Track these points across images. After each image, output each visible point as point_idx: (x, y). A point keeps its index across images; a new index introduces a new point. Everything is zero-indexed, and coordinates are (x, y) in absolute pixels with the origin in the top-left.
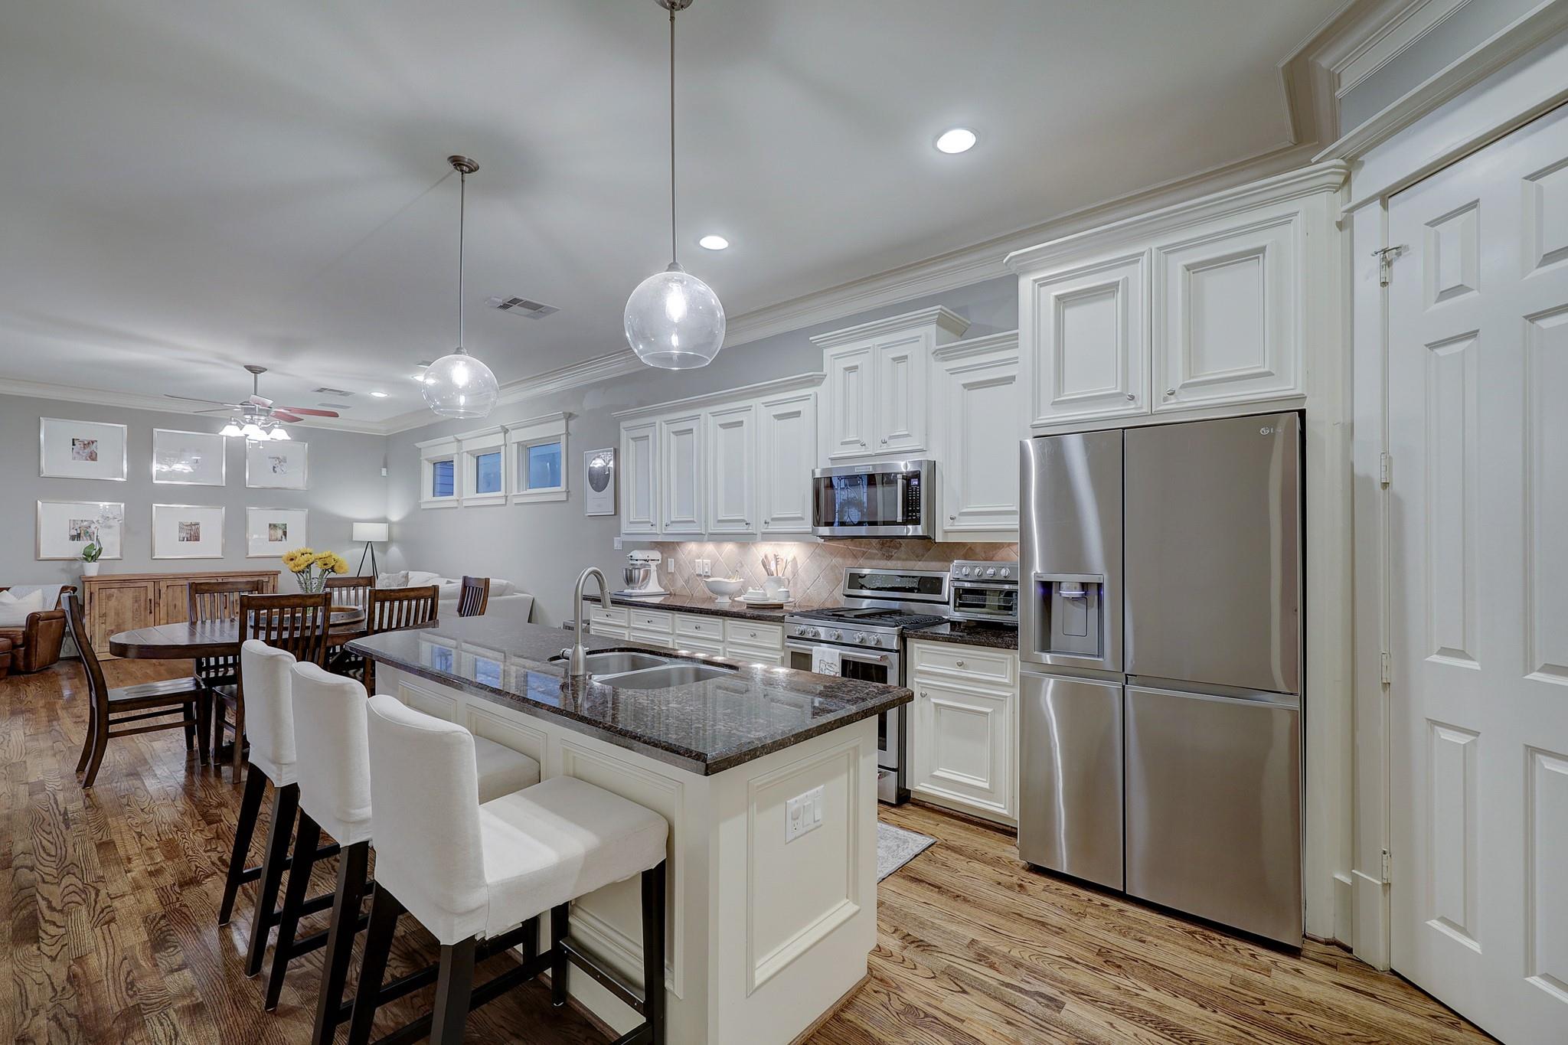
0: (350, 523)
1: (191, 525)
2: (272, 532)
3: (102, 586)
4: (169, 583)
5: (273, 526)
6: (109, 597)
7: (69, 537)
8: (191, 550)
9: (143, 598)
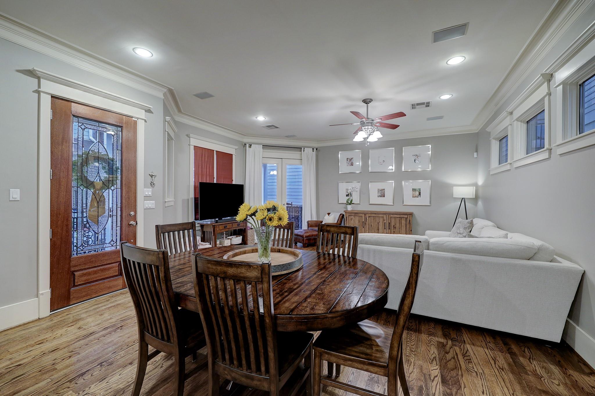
0: (451, 186)
1: (382, 190)
2: (414, 193)
3: (350, 215)
4: (369, 215)
5: (414, 190)
6: (351, 219)
7: (346, 195)
8: (381, 201)
9: (361, 221)
